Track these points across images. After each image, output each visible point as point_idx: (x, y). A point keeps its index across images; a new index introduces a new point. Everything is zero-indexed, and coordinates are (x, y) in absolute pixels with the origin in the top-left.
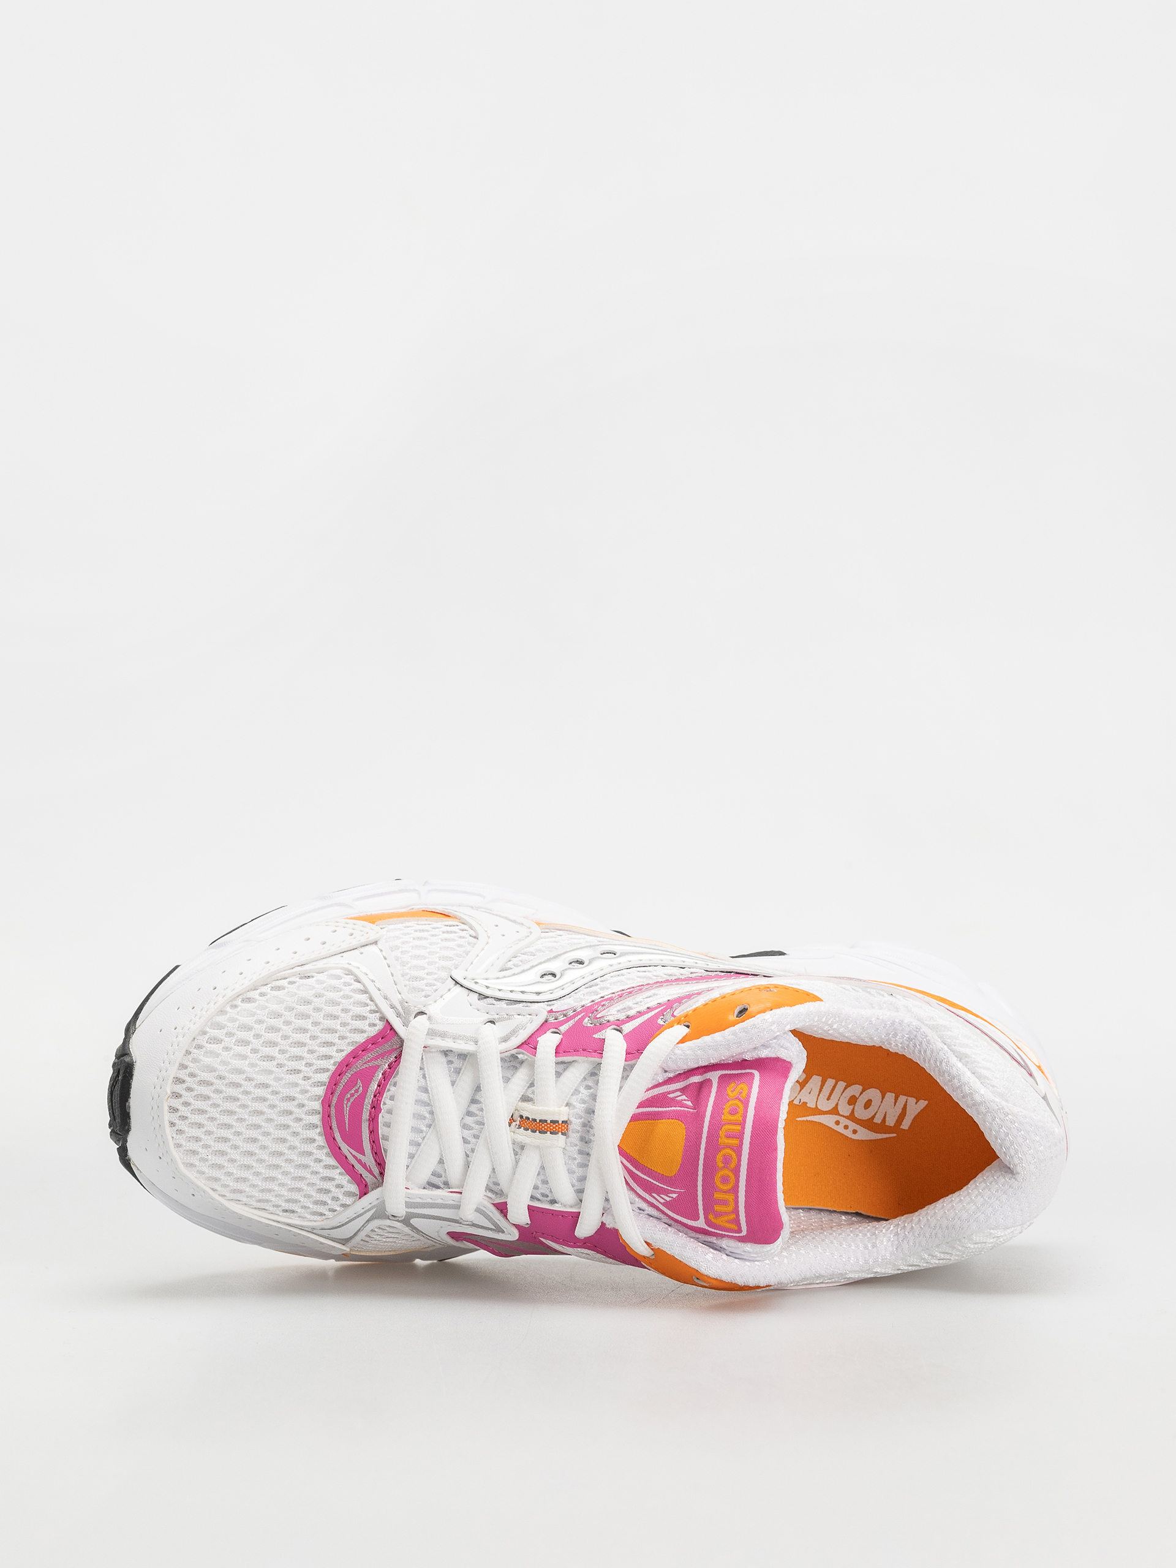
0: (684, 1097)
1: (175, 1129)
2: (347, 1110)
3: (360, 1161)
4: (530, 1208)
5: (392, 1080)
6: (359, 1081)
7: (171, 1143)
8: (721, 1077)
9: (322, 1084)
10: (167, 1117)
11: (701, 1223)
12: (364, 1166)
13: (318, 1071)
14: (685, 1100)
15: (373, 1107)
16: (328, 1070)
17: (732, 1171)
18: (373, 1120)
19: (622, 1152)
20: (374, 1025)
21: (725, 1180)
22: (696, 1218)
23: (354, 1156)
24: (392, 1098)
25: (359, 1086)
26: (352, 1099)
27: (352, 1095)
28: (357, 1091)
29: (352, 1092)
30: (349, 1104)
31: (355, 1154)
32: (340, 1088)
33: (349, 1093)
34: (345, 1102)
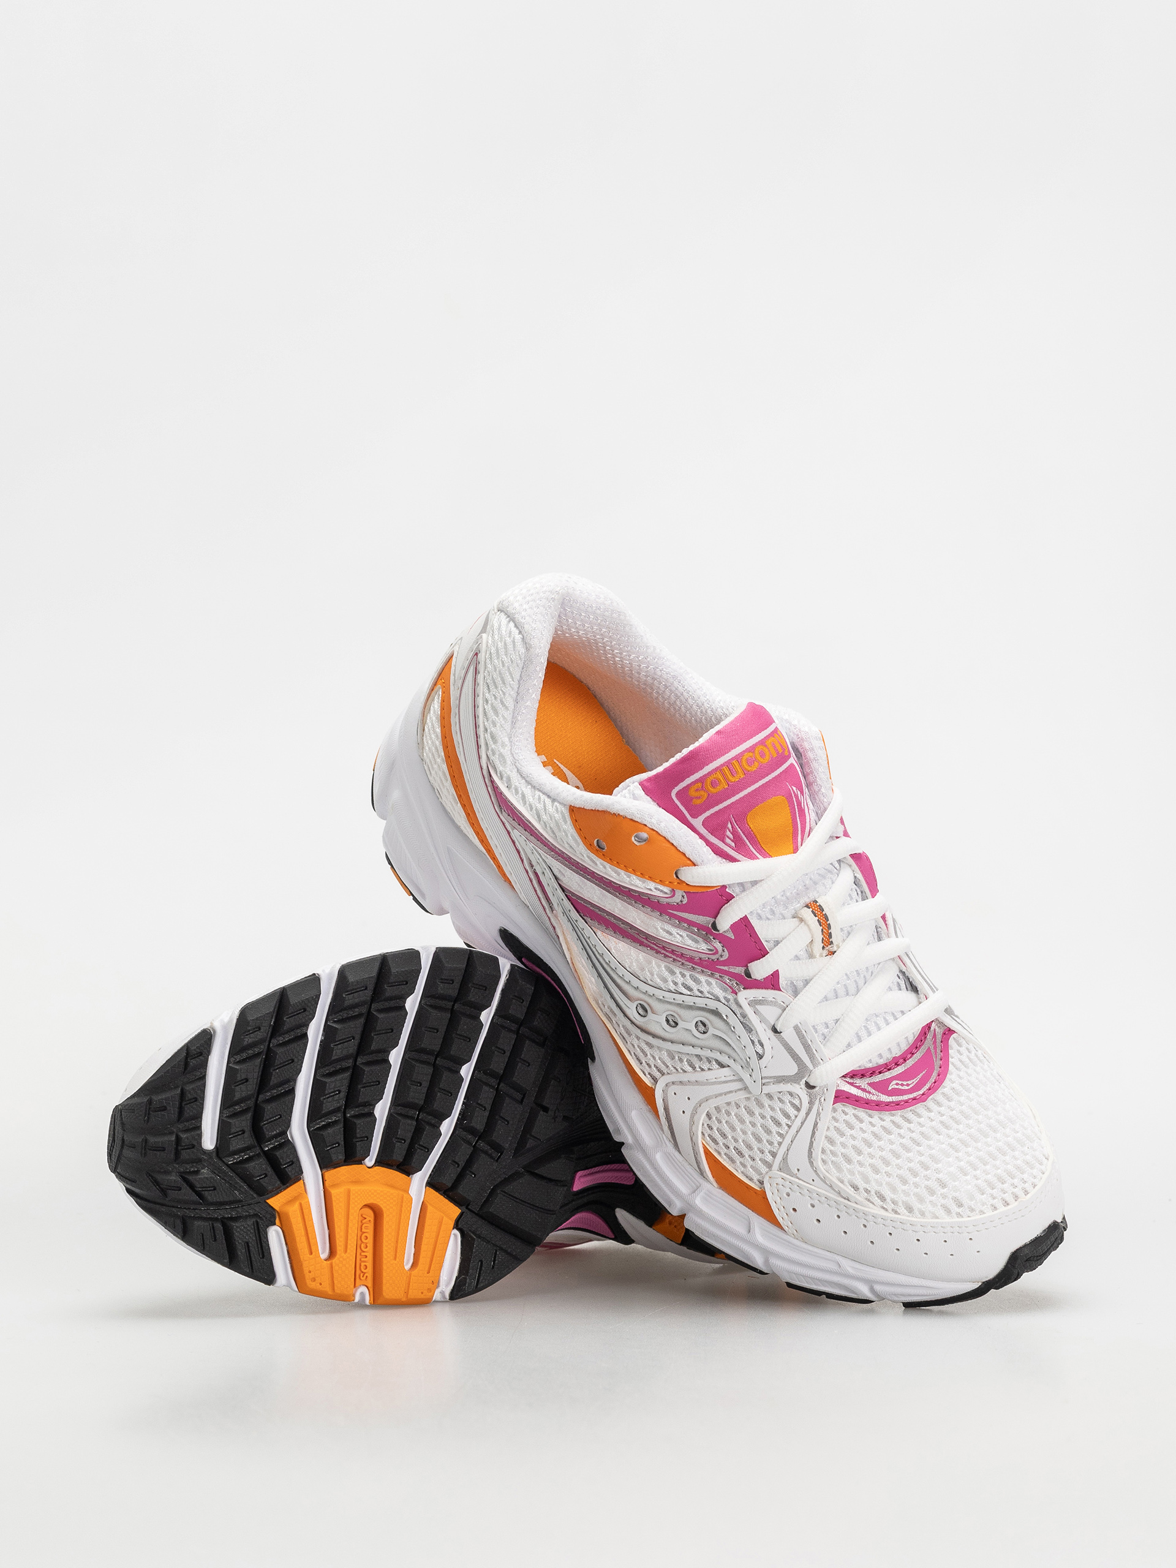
0: (728, 833)
1: (1035, 1181)
2: (915, 1081)
3: (935, 1048)
4: (873, 897)
5: (870, 1065)
6: (890, 1088)
7: (1045, 1176)
8: (694, 816)
9: (914, 1112)
10: (1032, 1192)
11: (792, 760)
12: (935, 1042)
13: (909, 1121)
14: (730, 831)
15: (897, 1065)
16: (902, 1116)
17: (754, 752)
18: (904, 1058)
19: (796, 850)
20: (843, 1112)
21: (762, 755)
22: (792, 765)
23: (936, 1054)
24: (880, 1056)
25: (893, 1086)
26: (905, 1083)
27: (902, 1085)
28: (897, 1084)
29: (900, 1087)
30: (909, 1082)
31: (933, 1055)
32: (905, 1097)
33: (903, 1088)
34: (911, 1086)
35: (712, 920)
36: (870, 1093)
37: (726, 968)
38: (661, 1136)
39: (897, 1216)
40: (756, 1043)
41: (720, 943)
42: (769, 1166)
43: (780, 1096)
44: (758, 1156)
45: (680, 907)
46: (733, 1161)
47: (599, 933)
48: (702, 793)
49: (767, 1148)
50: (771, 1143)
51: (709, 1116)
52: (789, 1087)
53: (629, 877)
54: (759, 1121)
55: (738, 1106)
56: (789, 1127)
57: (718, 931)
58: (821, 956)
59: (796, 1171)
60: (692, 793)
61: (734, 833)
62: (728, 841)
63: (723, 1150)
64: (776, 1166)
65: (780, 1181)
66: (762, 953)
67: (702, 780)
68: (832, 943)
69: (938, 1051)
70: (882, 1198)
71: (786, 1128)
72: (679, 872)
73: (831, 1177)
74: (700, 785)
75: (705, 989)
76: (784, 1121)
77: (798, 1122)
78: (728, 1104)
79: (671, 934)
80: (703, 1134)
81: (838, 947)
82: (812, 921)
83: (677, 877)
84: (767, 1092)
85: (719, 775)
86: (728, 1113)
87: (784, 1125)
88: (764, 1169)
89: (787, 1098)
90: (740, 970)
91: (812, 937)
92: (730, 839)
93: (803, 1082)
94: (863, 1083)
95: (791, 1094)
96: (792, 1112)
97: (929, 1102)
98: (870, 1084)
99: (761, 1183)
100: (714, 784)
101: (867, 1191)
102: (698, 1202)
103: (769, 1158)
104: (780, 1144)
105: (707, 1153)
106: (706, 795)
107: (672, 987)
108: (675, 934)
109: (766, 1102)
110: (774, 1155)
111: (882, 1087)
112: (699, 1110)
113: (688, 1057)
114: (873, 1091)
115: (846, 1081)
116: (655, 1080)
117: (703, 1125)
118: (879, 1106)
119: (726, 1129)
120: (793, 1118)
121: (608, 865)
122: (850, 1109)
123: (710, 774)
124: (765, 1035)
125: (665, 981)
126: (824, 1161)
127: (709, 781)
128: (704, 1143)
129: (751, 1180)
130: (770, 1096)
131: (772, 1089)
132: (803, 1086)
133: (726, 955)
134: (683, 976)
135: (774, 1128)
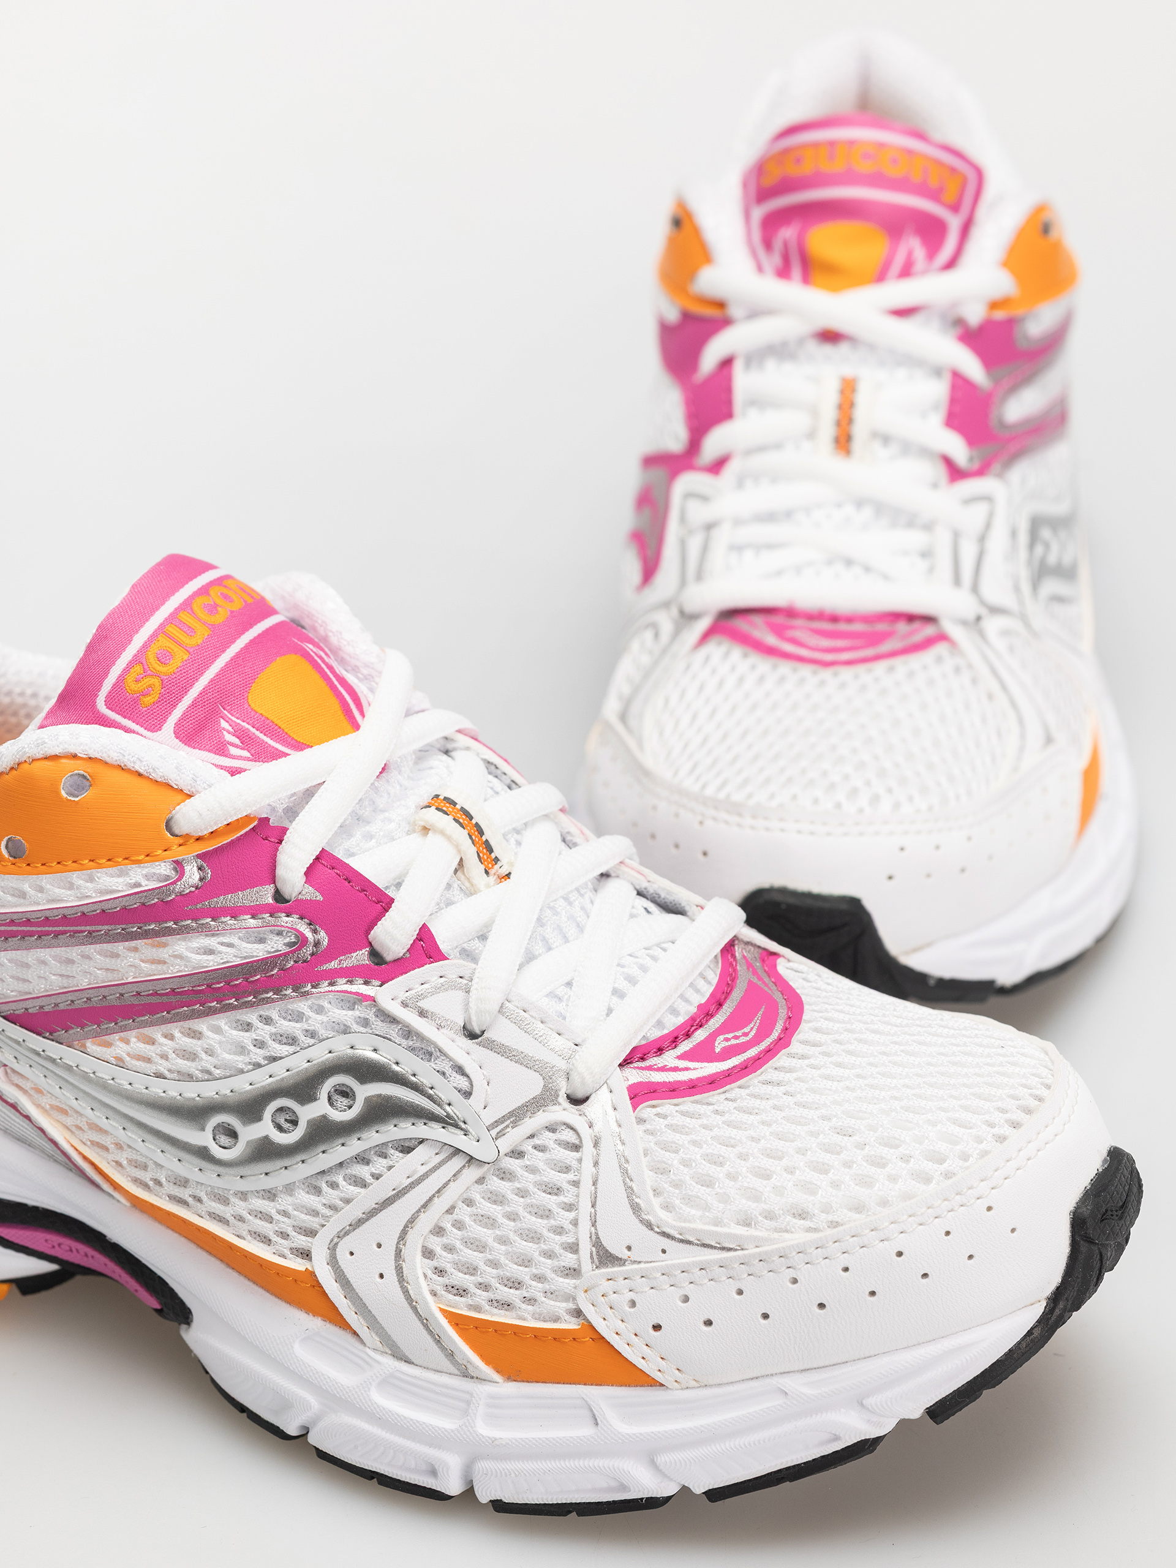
0: (227, 736)
8: (155, 728)
19: (356, 727)
20: (657, 1114)
21: (226, 598)
22: (288, 621)
25: (720, 1045)
26: (739, 1033)
27: (736, 1038)
28: (727, 1040)
29: (733, 1042)
30: (746, 1030)
31: (762, 986)
32: (752, 1052)
33: (738, 1041)
34: (752, 1034)
35: (269, 890)
36: (687, 1069)
37: (334, 965)
38: (363, 1355)
39: (840, 1229)
40: (449, 1071)
41: (301, 918)
42: (573, 1272)
43: (536, 1141)
44: (546, 1266)
45: (205, 890)
46: (507, 1305)
47: (90, 1046)
48: (149, 681)
49: (555, 1242)
50: (559, 1231)
51: (428, 1253)
52: (542, 1118)
53: (91, 880)
54: (518, 1204)
55: (469, 1202)
56: (576, 1184)
57: (288, 901)
58: (488, 886)
59: (626, 1251)
60: (132, 686)
61: (240, 734)
62: (233, 751)
63: (481, 1297)
64: (587, 1266)
65: (607, 1286)
66: (383, 903)
67: (137, 660)
68: (497, 860)
69: (767, 980)
70: (802, 1215)
71: (574, 1189)
72: (172, 823)
73: (692, 1226)
74: (138, 669)
75: (316, 1021)
76: (562, 1179)
77: (588, 1168)
78: (450, 1211)
79: (211, 952)
80: (434, 1294)
81: (512, 864)
82: (445, 822)
83: (173, 834)
84: (508, 1150)
85: (163, 642)
86: (459, 1225)
87: (565, 1186)
88: (566, 1284)
89: (547, 1138)
90: (361, 957)
91: (459, 851)
92: (236, 746)
93: (562, 1099)
94: (669, 1058)
95: (552, 1129)
96: (570, 1156)
97: (795, 1046)
98: (681, 1057)
99: (578, 1313)
100: (164, 657)
101: (770, 1216)
102: (484, 1430)
103: (569, 1259)
104: (575, 1223)
105: (458, 1322)
106: (156, 682)
107: (258, 1055)
108: (218, 946)
109: (513, 1164)
110: (574, 1248)
111: (702, 1054)
112: (405, 1252)
113: (343, 1172)
114: (691, 1065)
115: (638, 1068)
116: (306, 1255)
117: (425, 1276)
118: (713, 1083)
119: (470, 1255)
120: (574, 1164)
121: (45, 880)
122: (667, 1106)
123: (146, 646)
124: (459, 1049)
125: (242, 1050)
126: (667, 1207)
127: (151, 656)
128: (442, 1307)
129: (557, 1319)
130: (517, 1154)
131: (514, 1136)
132: (566, 1104)
133: (323, 937)
134: (268, 1021)
135: (551, 1201)
